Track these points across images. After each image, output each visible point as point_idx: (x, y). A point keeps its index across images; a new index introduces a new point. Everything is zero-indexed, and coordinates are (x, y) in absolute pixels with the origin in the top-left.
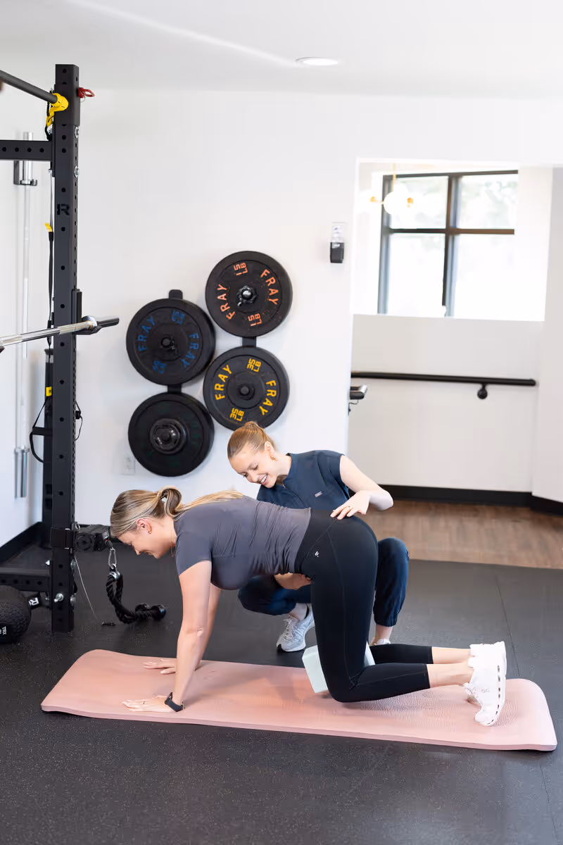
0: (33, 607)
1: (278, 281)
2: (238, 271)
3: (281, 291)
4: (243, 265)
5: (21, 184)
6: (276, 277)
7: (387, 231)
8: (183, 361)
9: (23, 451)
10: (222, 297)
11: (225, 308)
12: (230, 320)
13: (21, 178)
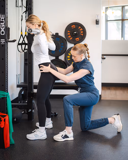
0: (23, 114)
1: (83, 29)
2: (73, 27)
3: (84, 32)
4: (74, 26)
5: (18, 7)
6: (82, 28)
7: (107, 21)
8: (59, 50)
9: (18, 75)
10: (69, 34)
11: (70, 36)
12: (71, 40)
13: (17, 5)
